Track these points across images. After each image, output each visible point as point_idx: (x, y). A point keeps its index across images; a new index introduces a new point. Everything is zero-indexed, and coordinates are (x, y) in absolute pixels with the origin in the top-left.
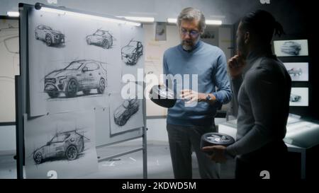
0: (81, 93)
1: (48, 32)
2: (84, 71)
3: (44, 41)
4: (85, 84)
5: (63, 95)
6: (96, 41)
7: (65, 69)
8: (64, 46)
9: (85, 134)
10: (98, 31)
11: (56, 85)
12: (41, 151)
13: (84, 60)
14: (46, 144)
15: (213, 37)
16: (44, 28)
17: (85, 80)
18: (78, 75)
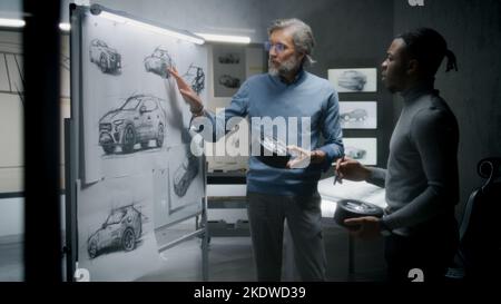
0: (138, 146)
1: (103, 50)
2: (142, 112)
3: (99, 64)
4: (143, 132)
5: (119, 149)
6: (154, 67)
7: (121, 109)
8: (120, 73)
9: (143, 211)
10: (157, 50)
11: (112, 133)
12: (95, 238)
13: (142, 96)
14: (100, 226)
15: (238, 62)
16: (99, 44)
17: (143, 126)
18: (136, 118)
